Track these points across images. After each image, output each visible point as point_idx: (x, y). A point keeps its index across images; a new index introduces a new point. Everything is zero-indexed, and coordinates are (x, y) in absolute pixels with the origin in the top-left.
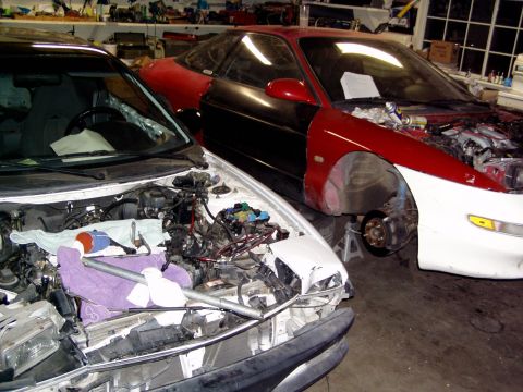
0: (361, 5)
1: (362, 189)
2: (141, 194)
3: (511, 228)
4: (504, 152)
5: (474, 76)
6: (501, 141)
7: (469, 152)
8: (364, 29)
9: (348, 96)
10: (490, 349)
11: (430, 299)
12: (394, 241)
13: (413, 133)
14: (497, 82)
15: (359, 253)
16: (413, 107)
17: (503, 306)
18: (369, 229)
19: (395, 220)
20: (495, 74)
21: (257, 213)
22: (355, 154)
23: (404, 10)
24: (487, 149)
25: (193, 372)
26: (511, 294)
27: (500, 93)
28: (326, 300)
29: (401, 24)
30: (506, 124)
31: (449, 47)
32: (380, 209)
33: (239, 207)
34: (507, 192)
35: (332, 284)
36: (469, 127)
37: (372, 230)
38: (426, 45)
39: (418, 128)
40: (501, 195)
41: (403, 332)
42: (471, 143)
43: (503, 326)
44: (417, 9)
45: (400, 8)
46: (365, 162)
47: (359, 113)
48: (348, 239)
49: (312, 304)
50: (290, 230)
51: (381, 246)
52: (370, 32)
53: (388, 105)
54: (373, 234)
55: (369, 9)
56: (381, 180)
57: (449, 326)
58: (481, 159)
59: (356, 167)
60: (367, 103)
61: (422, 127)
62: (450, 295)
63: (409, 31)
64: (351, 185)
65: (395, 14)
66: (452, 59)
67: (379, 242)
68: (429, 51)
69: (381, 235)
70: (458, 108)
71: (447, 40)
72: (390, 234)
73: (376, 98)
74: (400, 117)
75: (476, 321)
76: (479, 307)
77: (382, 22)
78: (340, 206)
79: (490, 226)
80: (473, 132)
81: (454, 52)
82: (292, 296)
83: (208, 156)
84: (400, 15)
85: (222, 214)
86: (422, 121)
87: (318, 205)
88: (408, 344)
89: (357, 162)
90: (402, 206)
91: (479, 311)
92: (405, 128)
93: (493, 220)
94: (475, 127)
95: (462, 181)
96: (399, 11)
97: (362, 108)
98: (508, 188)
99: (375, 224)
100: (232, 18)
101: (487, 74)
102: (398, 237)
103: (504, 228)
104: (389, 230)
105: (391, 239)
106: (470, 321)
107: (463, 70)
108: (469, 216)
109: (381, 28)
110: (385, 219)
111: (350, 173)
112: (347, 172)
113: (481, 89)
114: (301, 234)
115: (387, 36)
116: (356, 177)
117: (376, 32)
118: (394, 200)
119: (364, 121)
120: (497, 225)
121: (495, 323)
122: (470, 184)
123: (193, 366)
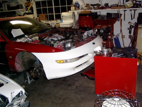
0: (17, 9)
1: (27, 62)
3: (68, 61)
4: (61, 40)
5: (52, 21)
6: (60, 37)
7: (52, 43)
8: (20, 15)
9: (14, 36)
10: (75, 94)
11: (56, 86)
12: (39, 74)
13: (35, 42)
14: (59, 21)
15: (33, 80)
16: (34, 34)
17: (75, 81)
18: (31, 73)
19: (38, 68)
20: (58, 19)
22: (21, 52)
23: (29, 8)
24: (57, 40)
26: (77, 77)
27: (60, 24)
28: (20, 101)
29: (29, 12)
30: (62, 32)
31: (44, 15)
32: (33, 66)
34: (64, 51)
35: (21, 95)
36: (51, 36)
37: (32, 73)
38: (38, 16)
39: (37, 40)
40: (63, 52)
41: (50, 99)
42: (52, 40)
43: (77, 87)
44: (33, 7)
45: (28, 8)
46: (25, 54)
47: (18, 41)
48: (28, 77)
49: (15, 104)
50: (4, 83)
51: (36, 77)
52: (21, 16)
53: (26, 36)
54: (33, 74)
55: (19, 10)
56: (31, 57)
57: (62, 92)
58: (56, 44)
59: (23, 56)
60: (20, 37)
61: (38, 39)
62: (61, 83)
63: (32, 13)
64: (23, 62)
65: (27, 10)
66: (46, 18)
67: (35, 76)
68: (39, 17)
69: (35, 74)
70: (47, 31)
71: (43, 13)
72: (37, 73)
73: (23, 35)
74: (30, 38)
75: (69, 88)
76: (69, 84)
77: (24, 13)
78: (22, 69)
79: (63, 62)
80: (52, 37)
81: (46, 16)
82: (7, 104)
84: (28, 10)
86: (37, 38)
87: (15, 71)
88: (52, 102)
89: (22, 55)
90: (39, 64)
91: (69, 85)
92: (33, 41)
93: (63, 60)
94: (52, 35)
95: (51, 52)
96: (28, 9)
97: (19, 39)
98: (64, 50)
99: (32, 71)
101: (56, 20)
102: (40, 73)
103: (66, 61)
104: (36, 71)
105: (38, 74)
106: (68, 89)
107: (50, 20)
108: (56, 61)
109: (24, 14)
110: (35, 69)
111: (22, 59)
112: (21, 58)
113: (55, 24)
114: (7, 83)
115: (27, 16)
116: (24, 59)
117: (23, 16)
118: (36, 62)
119: (21, 42)
120: (64, 61)
121: (75, 87)
122: (53, 52)
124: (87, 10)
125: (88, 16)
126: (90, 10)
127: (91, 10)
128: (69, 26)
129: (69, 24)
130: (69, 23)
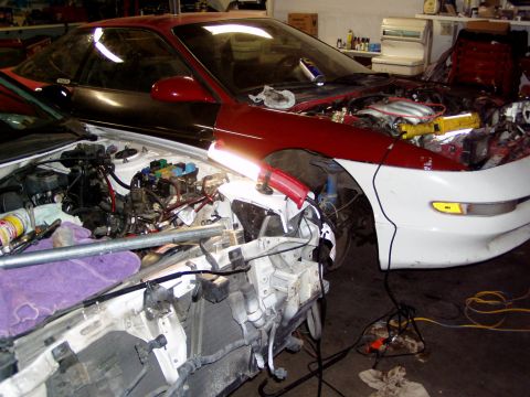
2: (24, 179)
11: (376, 295)
14: (363, 49)
21: (182, 166)
25: (179, 370)
31: (307, 19)
33: (156, 165)
43: (459, 307)
62: (394, 286)
63: (262, 7)
66: (312, 31)
76: (428, 293)
81: (314, 23)
83: (91, 129)
85: (139, 176)
91: (430, 297)
100: (59, 15)
106: (427, 311)
108: (431, 203)
120: (465, 207)
121: (451, 307)
123: (176, 361)
124: (491, 20)
125: (493, 43)
126: (504, 21)
127: (512, 22)
128: (407, 72)
129: (410, 63)
130: (409, 60)
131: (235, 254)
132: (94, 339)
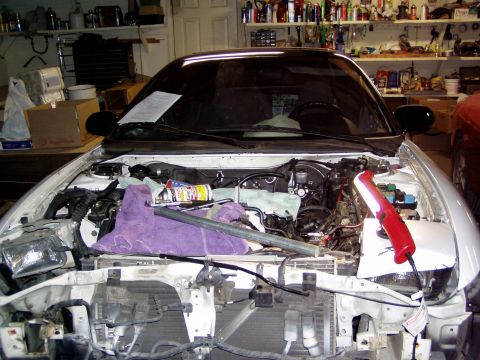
123: (197, 331)
131: (309, 277)
132: (142, 279)
